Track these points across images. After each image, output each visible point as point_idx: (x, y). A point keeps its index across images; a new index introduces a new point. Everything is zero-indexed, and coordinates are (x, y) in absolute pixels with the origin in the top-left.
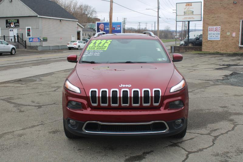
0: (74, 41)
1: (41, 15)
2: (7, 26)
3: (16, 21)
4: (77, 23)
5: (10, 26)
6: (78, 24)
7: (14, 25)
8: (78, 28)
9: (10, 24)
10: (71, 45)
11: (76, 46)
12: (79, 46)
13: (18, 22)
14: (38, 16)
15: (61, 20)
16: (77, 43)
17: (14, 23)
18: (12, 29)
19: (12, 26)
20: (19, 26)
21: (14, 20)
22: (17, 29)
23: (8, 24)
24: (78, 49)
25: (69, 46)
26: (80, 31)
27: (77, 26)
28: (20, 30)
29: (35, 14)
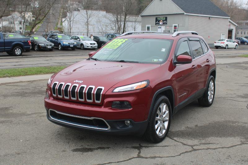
0: (222, 40)
1: (188, 13)
2: (156, 24)
3: (165, 18)
4: (229, 20)
5: (159, 23)
6: (230, 22)
7: (162, 23)
8: (229, 25)
9: (159, 21)
10: (218, 43)
11: (224, 45)
12: (227, 45)
13: (166, 20)
14: (185, 14)
15: (209, 17)
16: (225, 41)
17: (163, 21)
18: (160, 26)
19: (161, 23)
20: (167, 23)
21: (162, 18)
22: (165, 26)
23: (157, 21)
24: (225, 48)
25: (215, 44)
26: (232, 29)
27: (229, 24)
28: (168, 27)
29: (182, 12)
